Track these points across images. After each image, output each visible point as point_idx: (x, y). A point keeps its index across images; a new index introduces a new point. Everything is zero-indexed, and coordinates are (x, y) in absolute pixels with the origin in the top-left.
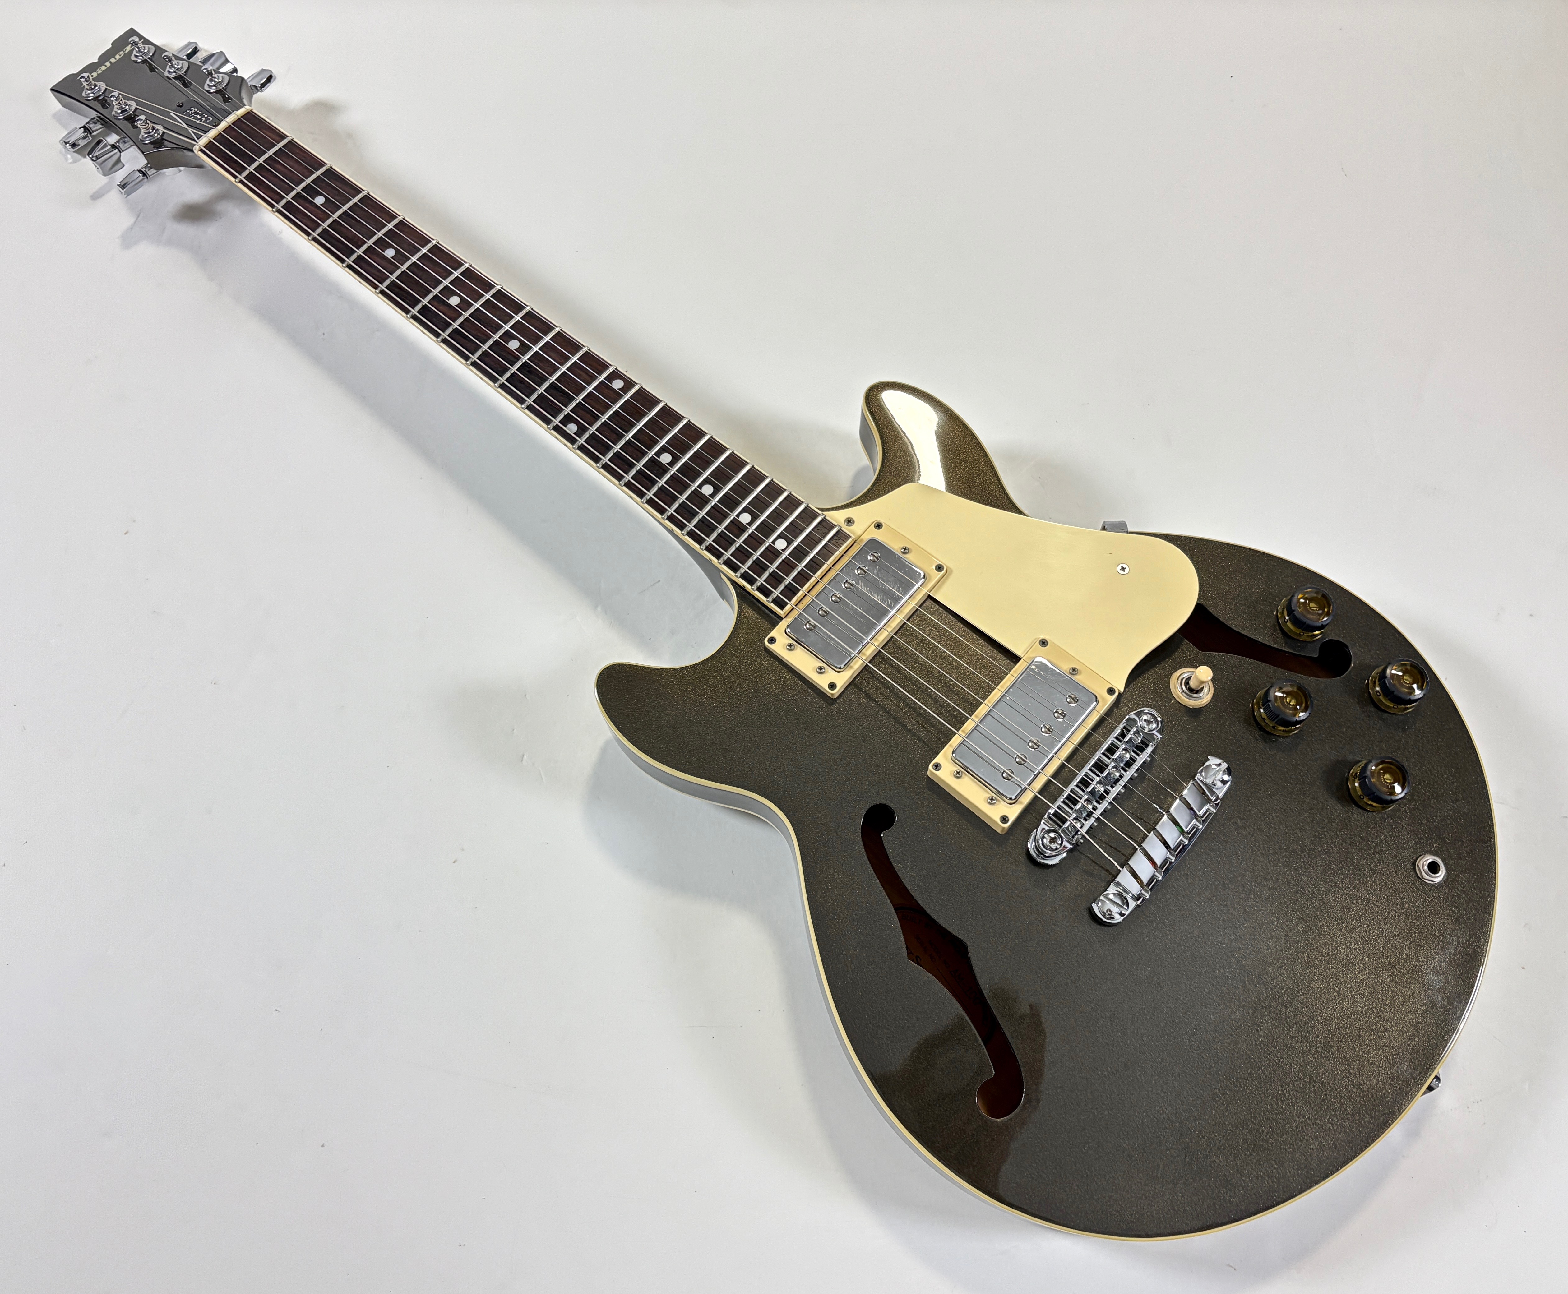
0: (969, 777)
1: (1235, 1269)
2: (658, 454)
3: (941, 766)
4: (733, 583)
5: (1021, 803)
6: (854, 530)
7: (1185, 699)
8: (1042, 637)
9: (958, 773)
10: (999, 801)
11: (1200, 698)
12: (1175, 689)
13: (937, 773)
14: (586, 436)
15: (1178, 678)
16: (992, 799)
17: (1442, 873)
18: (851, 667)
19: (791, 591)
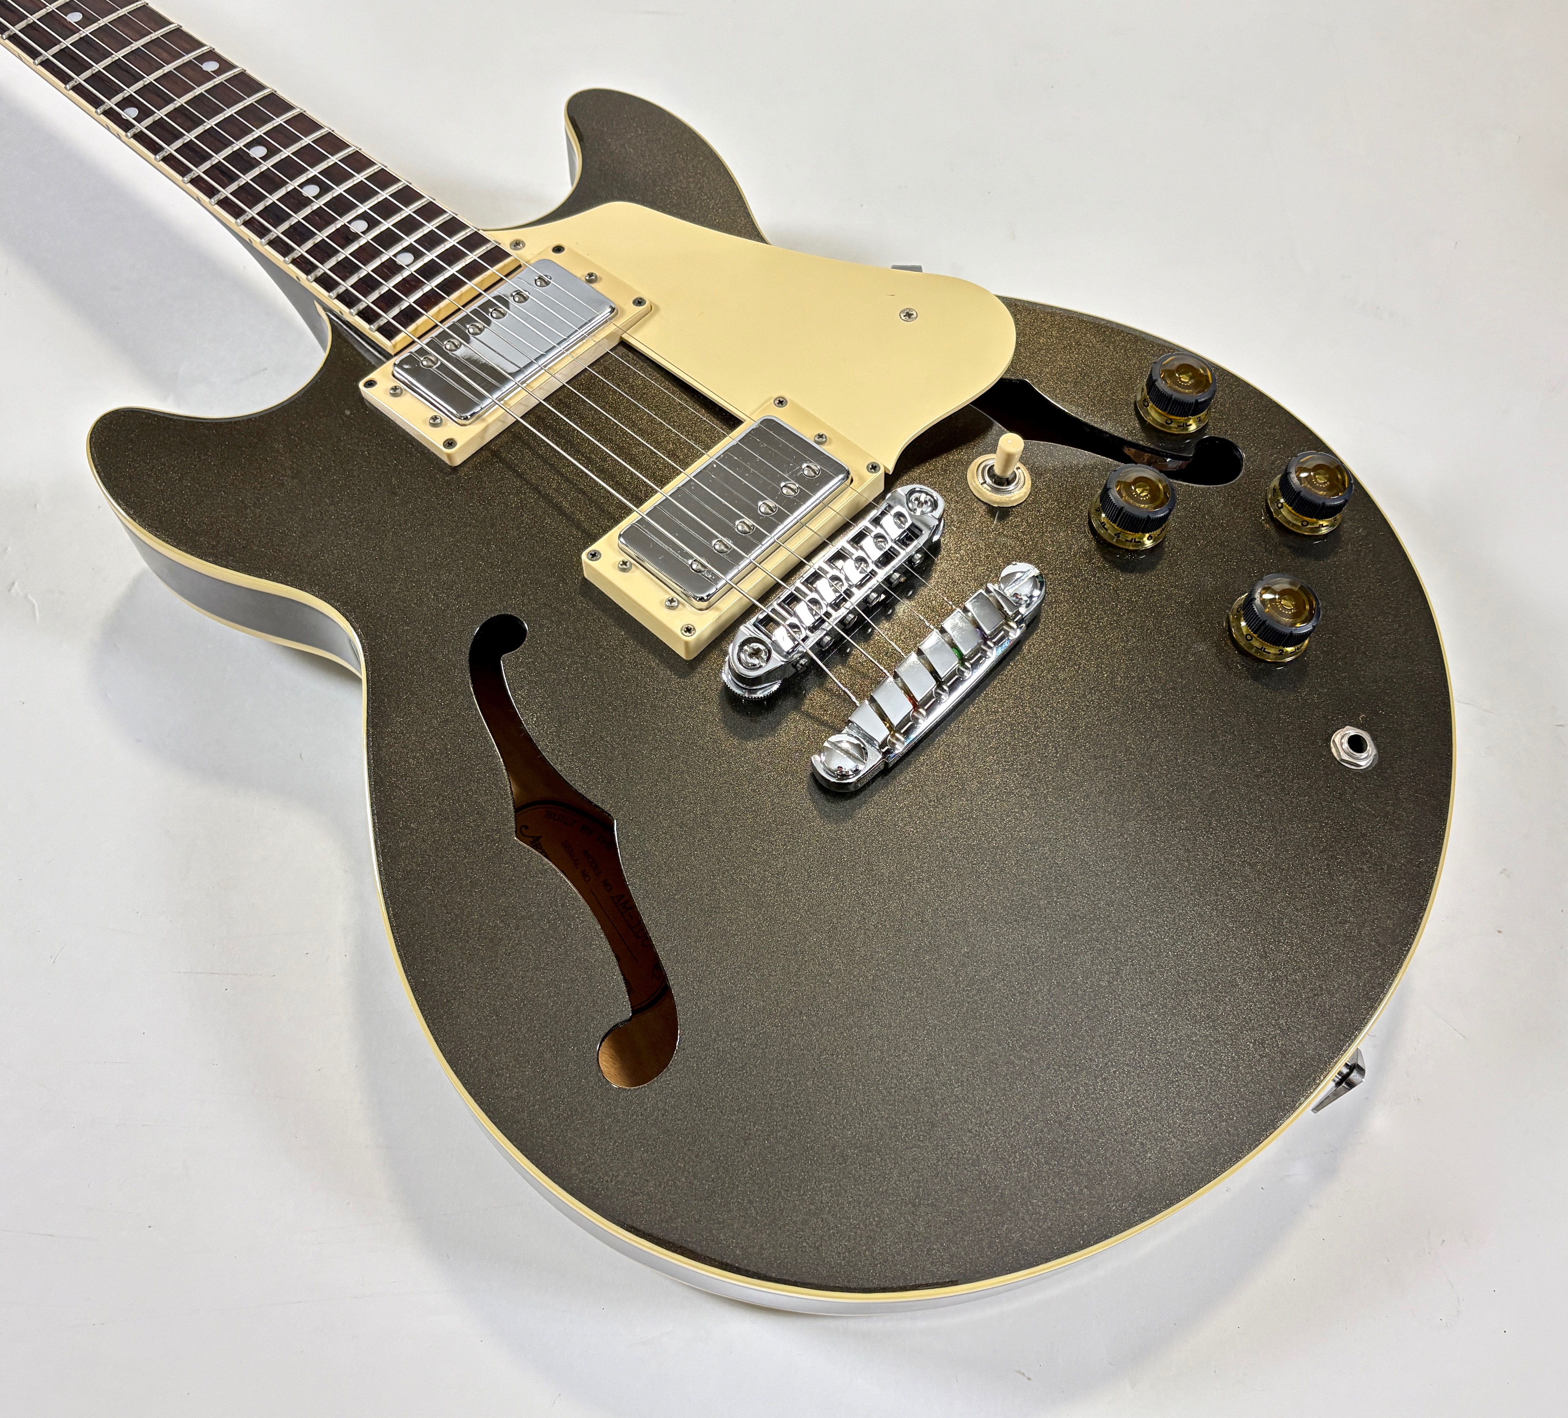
0: (642, 571)
1: (1029, 1379)
2: (249, 145)
3: (600, 554)
4: (327, 309)
5: (718, 609)
6: (525, 255)
7: (988, 492)
8: (776, 396)
9: (625, 563)
10: (683, 605)
11: (1010, 492)
12: (973, 478)
13: (593, 564)
14: (149, 121)
15: (979, 467)
16: (672, 601)
17: (1371, 750)
18: (484, 420)
19: (409, 317)
